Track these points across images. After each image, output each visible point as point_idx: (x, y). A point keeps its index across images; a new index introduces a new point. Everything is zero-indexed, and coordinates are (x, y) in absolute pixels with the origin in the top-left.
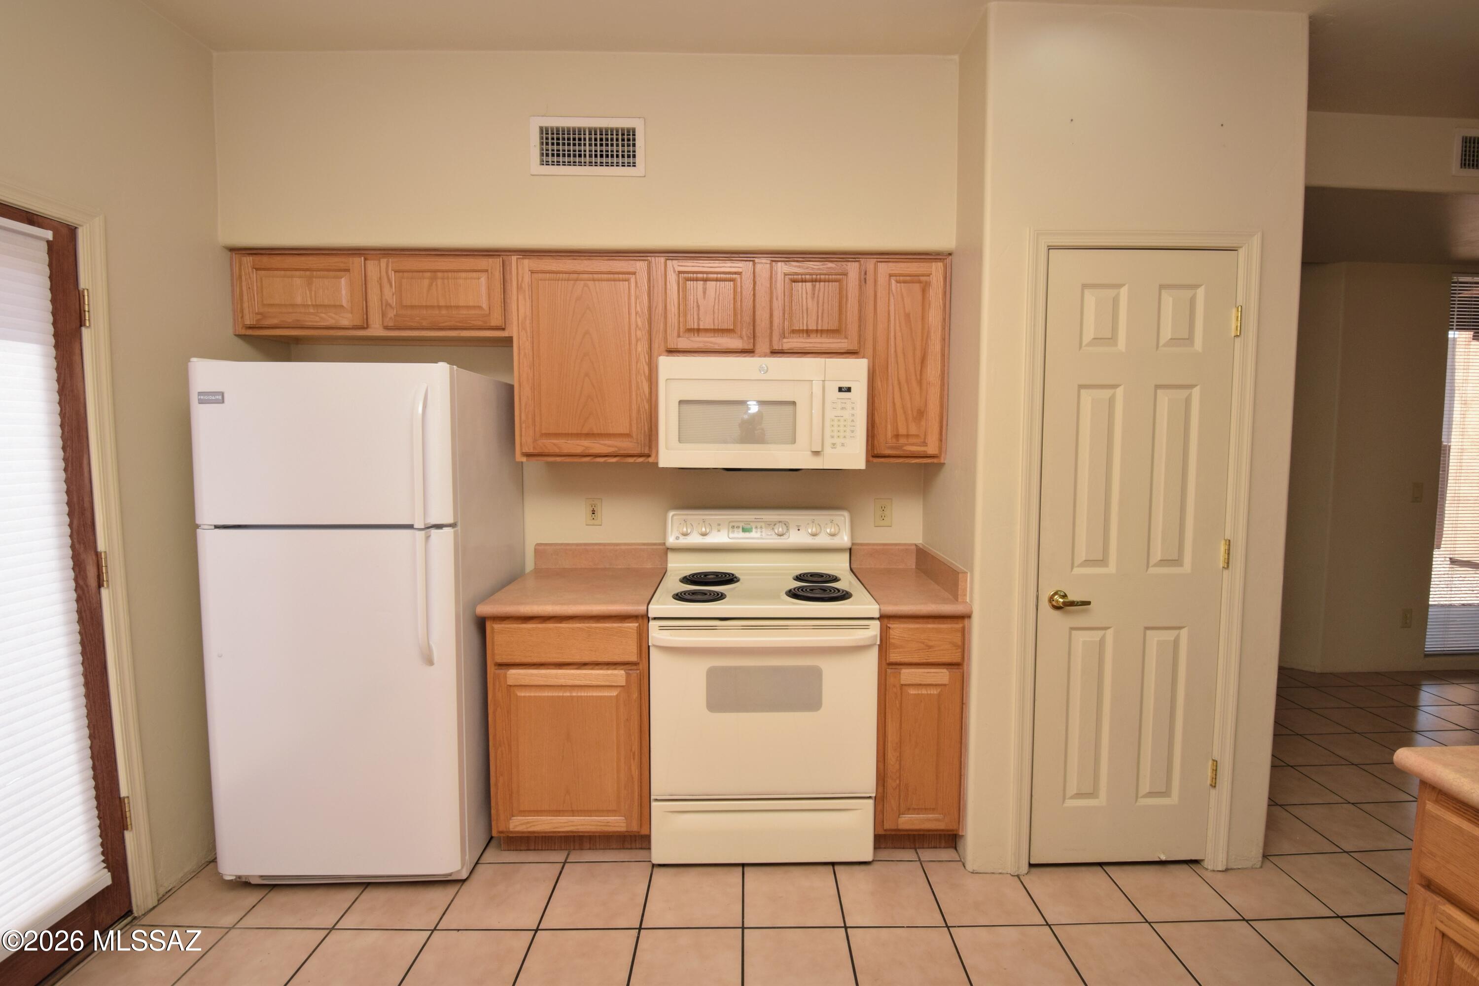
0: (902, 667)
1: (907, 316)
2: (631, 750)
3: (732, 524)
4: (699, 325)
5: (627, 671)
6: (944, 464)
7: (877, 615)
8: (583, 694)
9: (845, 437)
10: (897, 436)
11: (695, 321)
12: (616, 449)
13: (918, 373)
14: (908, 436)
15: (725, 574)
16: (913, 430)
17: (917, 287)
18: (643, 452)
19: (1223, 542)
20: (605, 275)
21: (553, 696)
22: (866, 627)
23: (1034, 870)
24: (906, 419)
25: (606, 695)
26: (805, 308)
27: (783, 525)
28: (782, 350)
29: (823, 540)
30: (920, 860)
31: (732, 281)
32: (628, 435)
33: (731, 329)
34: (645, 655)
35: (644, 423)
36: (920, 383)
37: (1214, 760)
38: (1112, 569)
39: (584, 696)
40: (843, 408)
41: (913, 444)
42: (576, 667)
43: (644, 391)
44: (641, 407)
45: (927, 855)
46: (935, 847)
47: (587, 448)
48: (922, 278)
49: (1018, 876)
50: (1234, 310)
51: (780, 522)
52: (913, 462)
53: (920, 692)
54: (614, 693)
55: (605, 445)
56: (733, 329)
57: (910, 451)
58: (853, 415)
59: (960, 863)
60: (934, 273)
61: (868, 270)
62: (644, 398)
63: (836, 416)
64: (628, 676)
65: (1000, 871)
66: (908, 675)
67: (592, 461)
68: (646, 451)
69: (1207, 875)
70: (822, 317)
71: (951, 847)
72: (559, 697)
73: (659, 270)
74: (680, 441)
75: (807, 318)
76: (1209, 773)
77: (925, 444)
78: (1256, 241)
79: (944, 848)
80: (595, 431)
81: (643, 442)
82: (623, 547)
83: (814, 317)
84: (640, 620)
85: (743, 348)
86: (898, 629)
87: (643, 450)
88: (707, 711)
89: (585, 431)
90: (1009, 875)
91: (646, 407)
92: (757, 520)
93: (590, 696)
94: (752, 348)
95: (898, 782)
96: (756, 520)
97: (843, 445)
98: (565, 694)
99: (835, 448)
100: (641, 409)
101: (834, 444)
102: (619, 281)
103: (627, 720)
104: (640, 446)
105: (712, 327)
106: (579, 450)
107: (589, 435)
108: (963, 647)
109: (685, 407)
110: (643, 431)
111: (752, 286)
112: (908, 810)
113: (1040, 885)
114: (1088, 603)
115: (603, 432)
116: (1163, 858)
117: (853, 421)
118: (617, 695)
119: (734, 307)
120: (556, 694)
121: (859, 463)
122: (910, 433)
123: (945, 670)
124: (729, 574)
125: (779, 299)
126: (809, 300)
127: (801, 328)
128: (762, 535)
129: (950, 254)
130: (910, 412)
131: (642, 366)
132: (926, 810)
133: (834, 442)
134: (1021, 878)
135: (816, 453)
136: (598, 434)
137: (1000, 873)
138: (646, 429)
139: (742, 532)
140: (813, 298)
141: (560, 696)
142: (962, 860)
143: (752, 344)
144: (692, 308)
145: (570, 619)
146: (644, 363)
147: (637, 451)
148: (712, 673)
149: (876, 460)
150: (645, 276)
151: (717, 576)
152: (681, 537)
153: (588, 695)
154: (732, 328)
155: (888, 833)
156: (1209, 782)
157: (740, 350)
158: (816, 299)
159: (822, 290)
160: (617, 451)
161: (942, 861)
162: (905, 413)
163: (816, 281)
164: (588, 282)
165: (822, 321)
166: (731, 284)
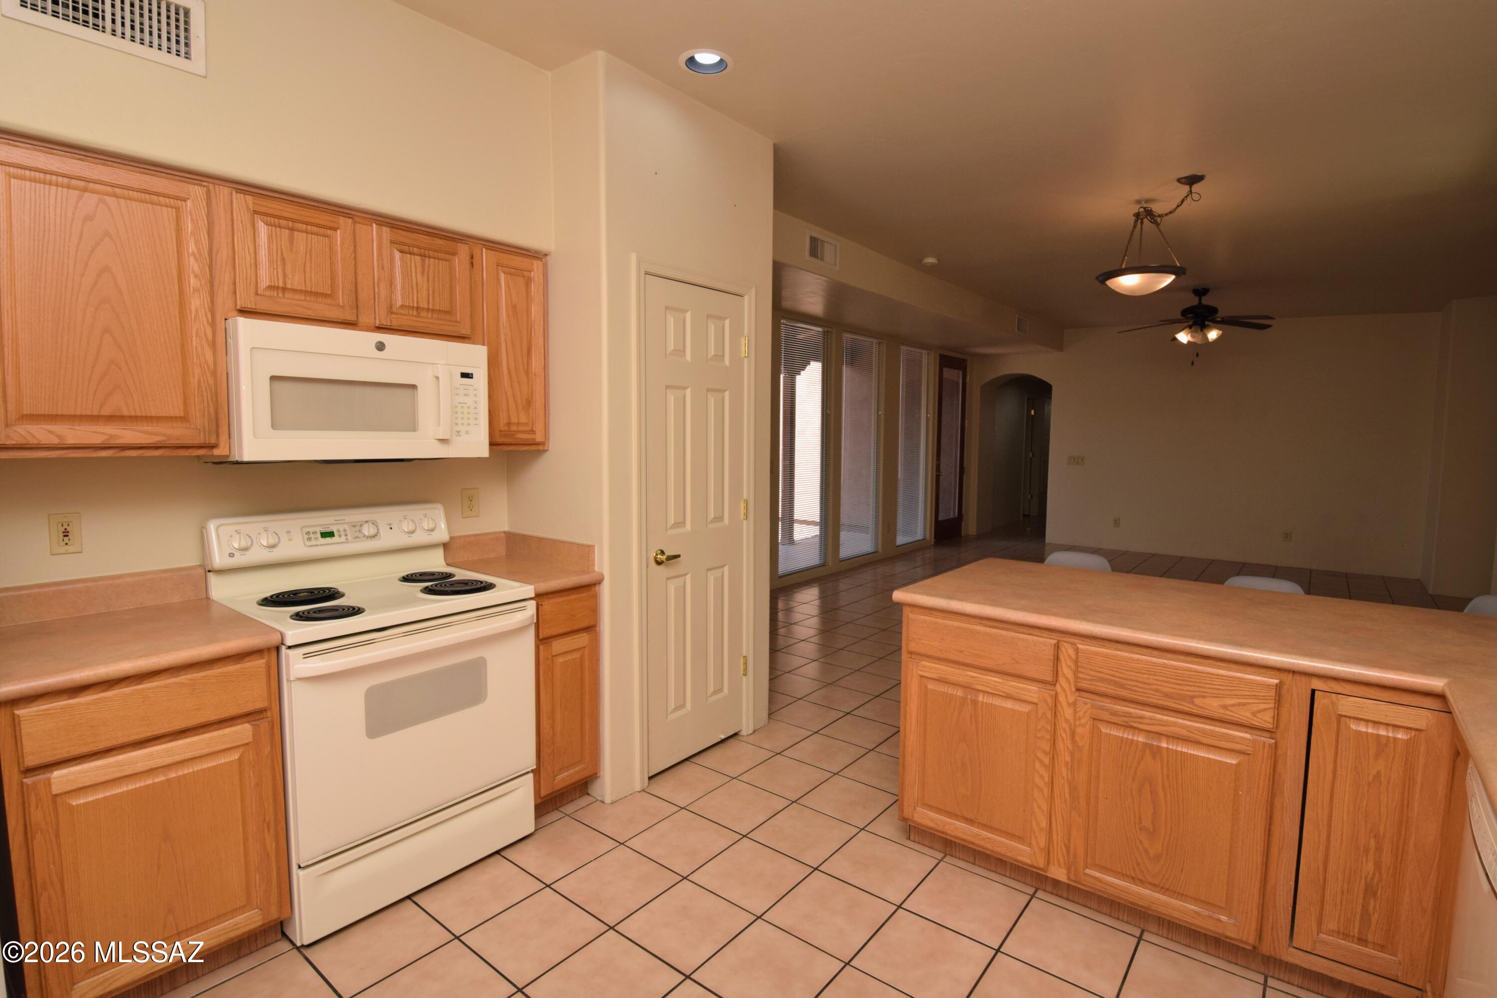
0: (551, 640)
1: (514, 307)
2: (265, 820)
3: (305, 530)
4: (285, 283)
5: (253, 723)
6: (548, 450)
7: (533, 595)
8: (186, 772)
9: (469, 424)
10: (509, 424)
11: (279, 277)
12: (164, 438)
13: (526, 364)
14: (518, 424)
15: (323, 589)
16: (523, 419)
17: (521, 281)
18: (207, 442)
19: (742, 502)
20: (135, 193)
21: (136, 789)
22: (523, 609)
23: (653, 780)
24: (517, 410)
25: (223, 762)
26: (414, 282)
27: (371, 524)
28: (391, 326)
29: (420, 538)
30: (567, 815)
31: (328, 237)
32: (184, 419)
33: (328, 294)
34: (275, 697)
35: (208, 402)
36: (527, 373)
37: (744, 657)
38: (688, 527)
39: (189, 774)
40: (465, 395)
41: (524, 432)
42: (167, 739)
43: (206, 361)
44: (202, 381)
45: (569, 809)
46: (572, 801)
47: (111, 436)
48: (526, 273)
49: (643, 790)
50: (743, 339)
51: (367, 522)
52: (522, 449)
53: (567, 659)
54: (235, 756)
55: (145, 432)
56: (330, 295)
57: (521, 439)
58: (476, 402)
59: (598, 802)
60: (535, 269)
61: (474, 254)
62: (207, 369)
63: (459, 403)
64: (256, 728)
65: (630, 793)
66: (558, 646)
67: (116, 455)
68: (213, 441)
69: (745, 739)
70: (433, 297)
71: (584, 795)
72: (148, 787)
73: (222, 203)
74: (274, 426)
75: (417, 294)
76: (742, 667)
77: (532, 432)
78: (753, 291)
79: (579, 797)
80: (126, 413)
81: (207, 429)
82: (129, 580)
83: (425, 293)
84: (266, 655)
85: (344, 318)
86: (548, 605)
87: (207, 438)
88: (369, 739)
89: (107, 411)
90: (637, 793)
91: (210, 381)
92: (338, 522)
93: (198, 771)
94: (355, 319)
95: (552, 747)
96: (336, 522)
97: (467, 433)
98: (156, 780)
99: (460, 436)
100: (202, 384)
101: (458, 432)
102: (160, 205)
103: (258, 784)
104: (202, 434)
105: (304, 289)
106: (97, 440)
107: (111, 419)
108: (595, 611)
109: (279, 385)
110: (206, 414)
111: (352, 248)
112: (561, 770)
113: (663, 788)
114: (679, 556)
115: (139, 414)
116: (723, 737)
117: (476, 408)
118: (240, 758)
119: (331, 268)
120: (142, 784)
121: (483, 451)
122: (521, 422)
123: (585, 634)
124: (329, 589)
125: (385, 268)
126: (419, 276)
127: (411, 305)
128: (347, 539)
129: (546, 255)
130: (519, 401)
131: (202, 327)
132: (574, 765)
133: (458, 430)
134: (646, 790)
135: (443, 441)
136: (130, 417)
137: (631, 794)
138: (212, 411)
139: (322, 537)
140: (423, 273)
141: (149, 785)
142: (599, 799)
143: (355, 316)
144: (275, 261)
145: (155, 675)
146: (205, 322)
147: (200, 440)
148: (372, 695)
149: (494, 447)
150: (204, 207)
151: (311, 593)
152: (237, 554)
153: (195, 769)
154: (330, 293)
155: (546, 799)
156: (742, 673)
157: (340, 321)
158: (426, 275)
159: (432, 267)
160: (164, 441)
161: (584, 807)
162: (516, 402)
163: (425, 256)
164: (107, 198)
165: (433, 300)
166: (327, 241)
